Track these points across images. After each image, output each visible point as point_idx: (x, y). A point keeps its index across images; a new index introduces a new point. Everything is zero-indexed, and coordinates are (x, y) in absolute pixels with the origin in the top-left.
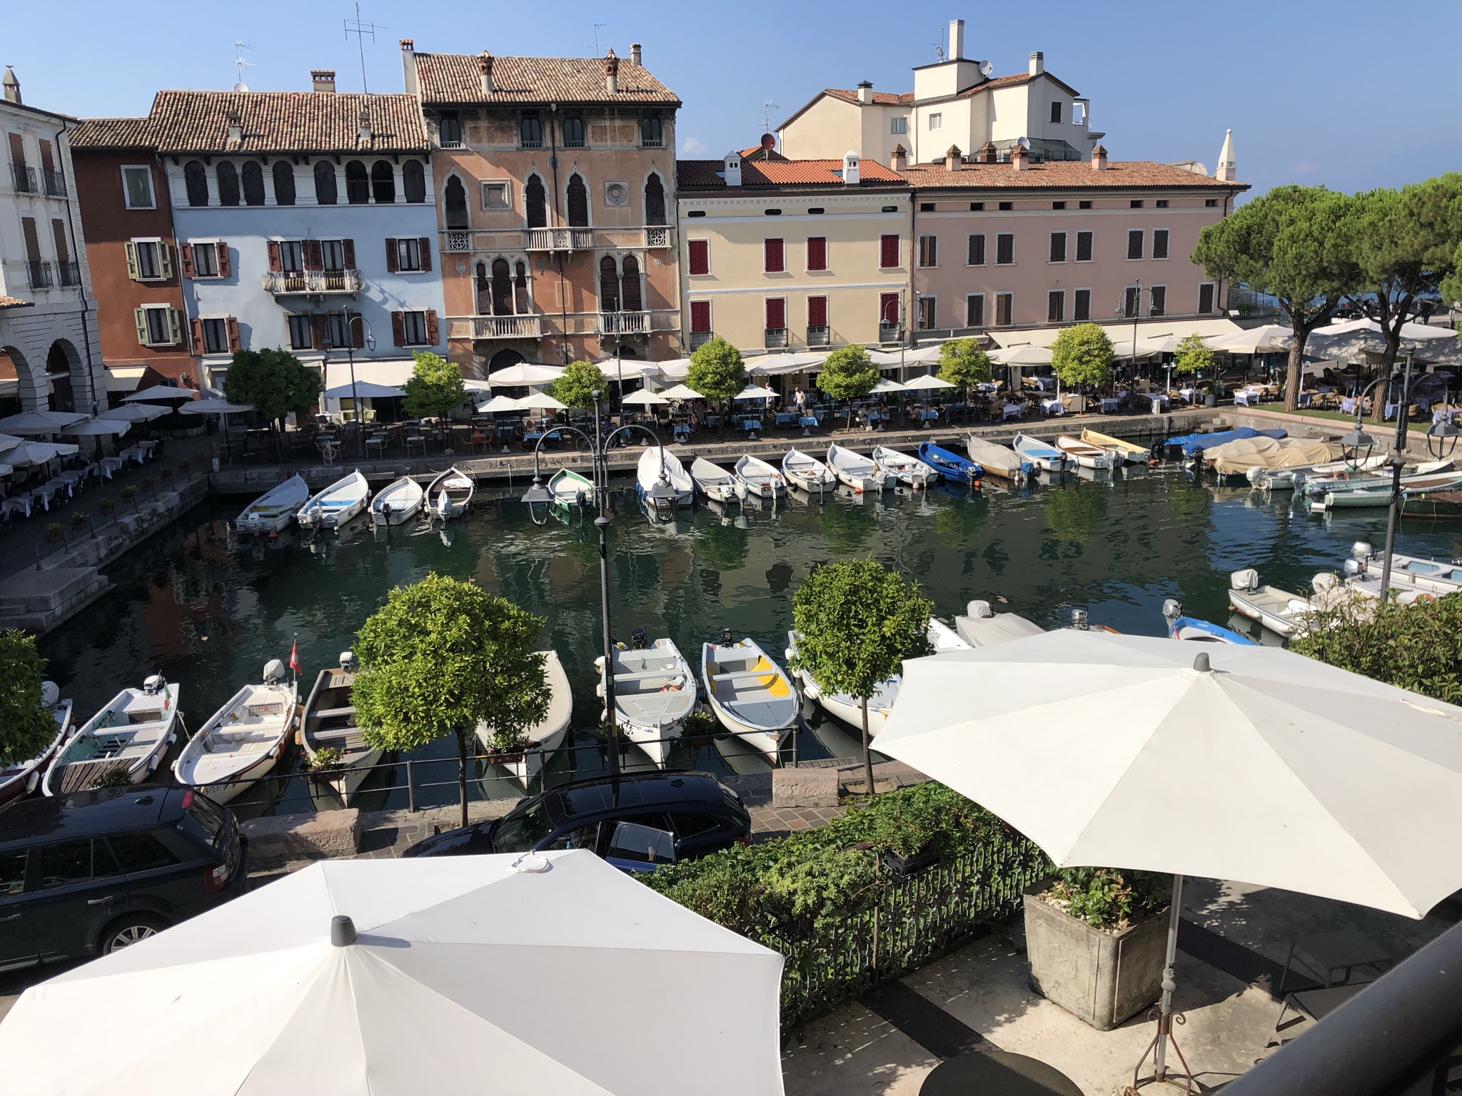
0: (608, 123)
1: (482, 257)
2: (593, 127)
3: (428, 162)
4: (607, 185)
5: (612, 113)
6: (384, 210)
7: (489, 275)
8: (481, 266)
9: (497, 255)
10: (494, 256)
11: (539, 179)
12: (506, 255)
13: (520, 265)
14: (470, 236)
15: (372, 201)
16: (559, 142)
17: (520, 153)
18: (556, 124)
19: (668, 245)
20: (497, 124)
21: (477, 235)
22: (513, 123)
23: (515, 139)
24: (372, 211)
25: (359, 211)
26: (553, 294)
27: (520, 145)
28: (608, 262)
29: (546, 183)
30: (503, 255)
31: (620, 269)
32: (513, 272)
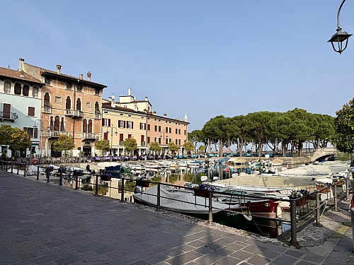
0: (87, 88)
2: (84, 88)
3: (40, 88)
4: (87, 102)
5: (89, 86)
6: (25, 98)
7: (54, 119)
8: (52, 117)
10: (56, 115)
11: (69, 97)
13: (63, 118)
14: (50, 109)
15: (22, 95)
16: (76, 90)
17: (66, 91)
18: (75, 86)
19: (100, 118)
20: (61, 82)
22: (65, 83)
23: (65, 87)
24: (21, 98)
25: (17, 97)
28: (85, 121)
29: (72, 99)
30: (59, 115)
31: (88, 123)
32: (60, 120)
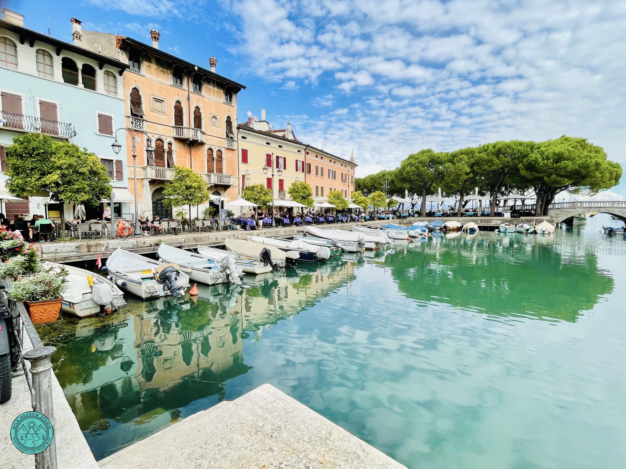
0: (212, 88)
1: (150, 136)
2: (205, 86)
3: (121, 75)
4: (211, 116)
5: (213, 84)
8: (149, 140)
9: (159, 136)
10: (157, 137)
11: (180, 103)
12: (163, 138)
13: (170, 144)
14: (144, 123)
15: (81, 85)
16: (191, 90)
17: (172, 88)
18: (191, 80)
19: (235, 148)
20: (161, 69)
21: (148, 123)
22: (169, 71)
23: (170, 79)
24: (81, 92)
25: (71, 88)
26: (185, 162)
27: (172, 84)
28: (210, 150)
29: (184, 106)
30: (161, 136)
31: (215, 155)
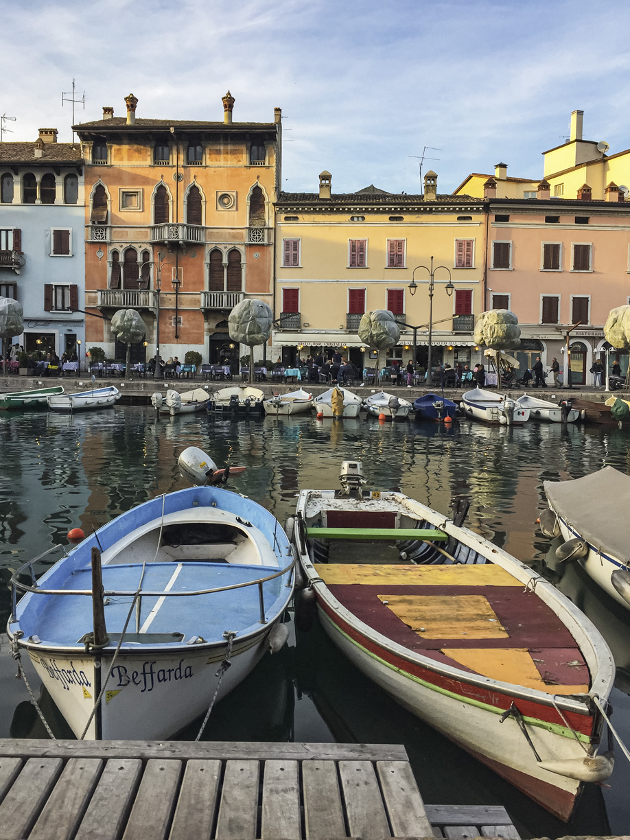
0: (222, 148)
1: (117, 246)
2: (210, 150)
3: (81, 175)
5: (226, 139)
6: (47, 210)
7: (121, 259)
8: (115, 253)
9: (128, 245)
10: (126, 246)
11: (164, 188)
13: (146, 253)
14: (108, 230)
16: (183, 162)
17: (151, 170)
18: (181, 148)
19: (266, 241)
20: (136, 147)
21: (114, 229)
22: (148, 147)
23: (149, 158)
24: (38, 209)
26: (169, 277)
27: (152, 163)
28: (216, 253)
29: (171, 192)
31: (225, 260)
32: (140, 259)
